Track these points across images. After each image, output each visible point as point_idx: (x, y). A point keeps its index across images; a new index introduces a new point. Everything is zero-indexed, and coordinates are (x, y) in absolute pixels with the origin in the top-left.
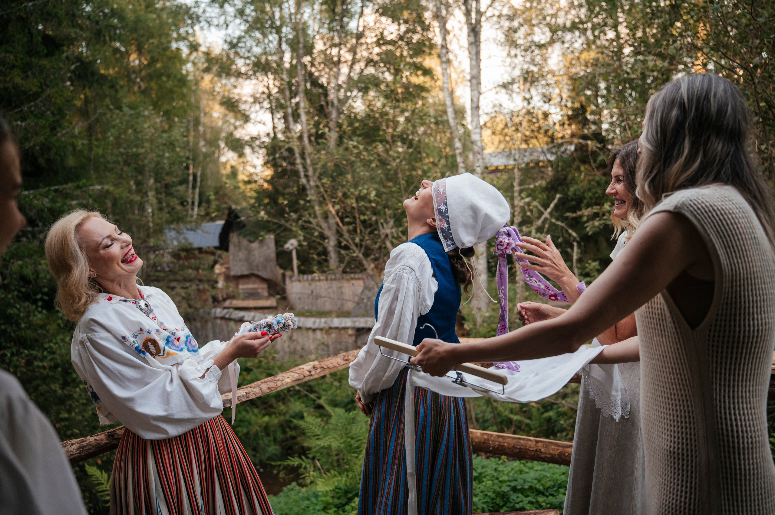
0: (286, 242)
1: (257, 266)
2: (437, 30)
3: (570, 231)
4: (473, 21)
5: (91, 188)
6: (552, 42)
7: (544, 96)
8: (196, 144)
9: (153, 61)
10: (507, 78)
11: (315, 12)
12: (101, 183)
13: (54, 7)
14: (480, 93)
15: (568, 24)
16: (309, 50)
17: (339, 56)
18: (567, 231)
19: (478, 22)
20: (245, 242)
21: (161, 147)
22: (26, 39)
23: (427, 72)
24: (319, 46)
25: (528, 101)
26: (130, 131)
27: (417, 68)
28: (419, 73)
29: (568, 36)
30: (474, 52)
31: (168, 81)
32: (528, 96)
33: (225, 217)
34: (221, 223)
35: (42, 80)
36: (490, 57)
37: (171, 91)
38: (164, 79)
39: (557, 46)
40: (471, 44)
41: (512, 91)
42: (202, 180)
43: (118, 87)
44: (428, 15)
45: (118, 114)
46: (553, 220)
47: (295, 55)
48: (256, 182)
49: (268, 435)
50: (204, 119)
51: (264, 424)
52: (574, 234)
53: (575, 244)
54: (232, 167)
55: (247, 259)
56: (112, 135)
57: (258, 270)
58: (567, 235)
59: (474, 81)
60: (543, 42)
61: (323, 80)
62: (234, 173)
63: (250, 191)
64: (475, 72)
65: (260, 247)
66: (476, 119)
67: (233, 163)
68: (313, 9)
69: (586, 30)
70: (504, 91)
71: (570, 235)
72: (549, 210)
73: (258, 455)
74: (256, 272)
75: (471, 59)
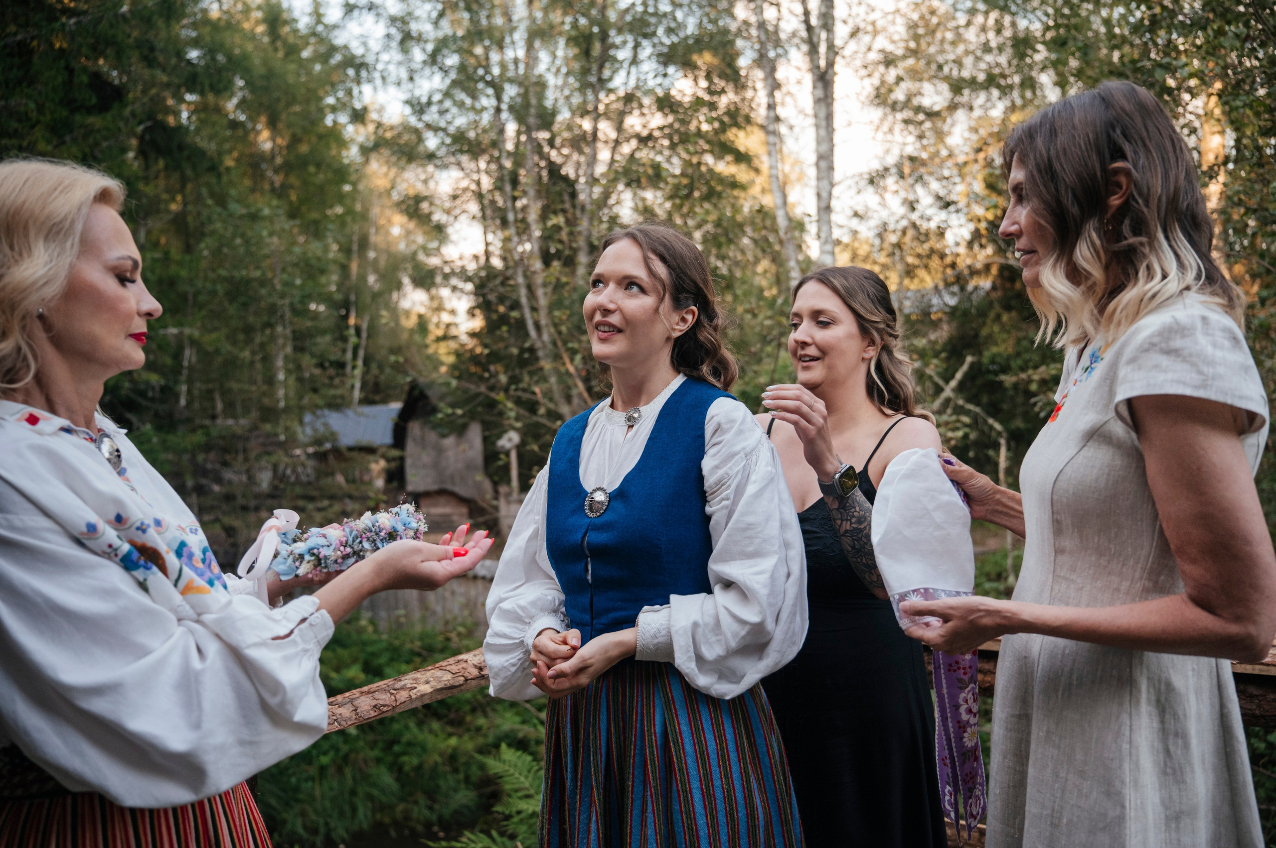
0: (499, 436)
1: (452, 477)
2: (759, 85)
3: (991, 421)
4: (822, 63)
5: (162, 332)
6: (953, 107)
7: (938, 198)
8: (363, 278)
9: (295, 140)
10: (876, 165)
11: (558, 62)
12: (179, 324)
13: (111, 26)
14: (832, 185)
15: (981, 77)
16: (546, 119)
17: (595, 131)
18: (985, 422)
19: (831, 64)
20: (432, 436)
21: (289, 269)
22: (60, 79)
23: (742, 158)
24: (564, 115)
25: (912, 206)
26: (238, 241)
27: (725, 149)
28: (729, 158)
29: (981, 98)
30: (822, 114)
31: (317, 173)
32: (911, 197)
33: (404, 396)
34: (396, 406)
35: (87, 150)
36: (849, 124)
37: (321, 189)
38: (312, 169)
39: (961, 115)
40: (817, 101)
41: (885, 188)
42: (369, 336)
43: (222, 169)
44: (743, 62)
45: (220, 214)
46: (961, 402)
47: (523, 129)
48: (455, 338)
49: (456, 771)
50: (375, 238)
51: (450, 751)
52: (998, 426)
53: (1003, 442)
54: (420, 316)
55: (436, 465)
56: (207, 247)
57: (453, 483)
58: (986, 429)
59: (823, 164)
60: (936, 108)
61: (569, 170)
62: (422, 325)
63: (445, 354)
64: (824, 148)
65: (458, 445)
66: (825, 228)
67: (422, 310)
68: (554, 57)
69: (1011, 87)
70: (871, 189)
71: (991, 428)
72: (953, 383)
73: (437, 806)
74: (449, 487)
75: (817, 126)
